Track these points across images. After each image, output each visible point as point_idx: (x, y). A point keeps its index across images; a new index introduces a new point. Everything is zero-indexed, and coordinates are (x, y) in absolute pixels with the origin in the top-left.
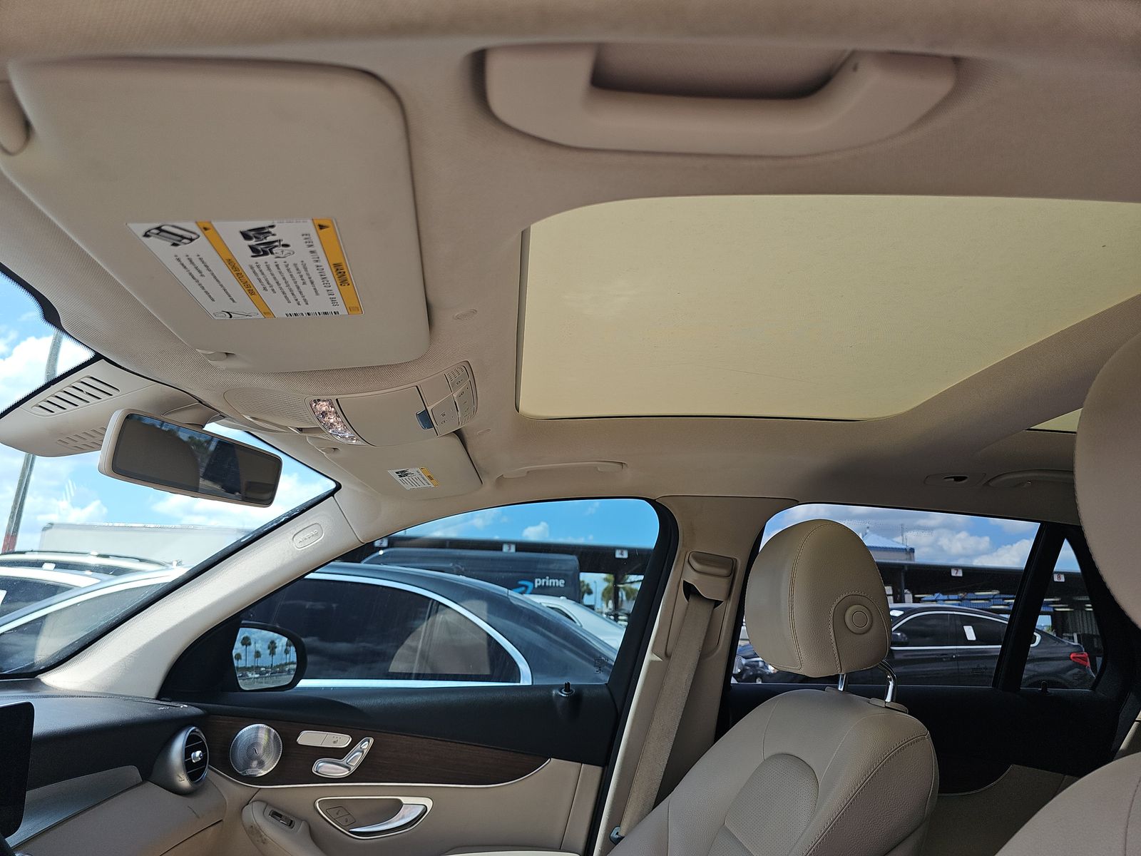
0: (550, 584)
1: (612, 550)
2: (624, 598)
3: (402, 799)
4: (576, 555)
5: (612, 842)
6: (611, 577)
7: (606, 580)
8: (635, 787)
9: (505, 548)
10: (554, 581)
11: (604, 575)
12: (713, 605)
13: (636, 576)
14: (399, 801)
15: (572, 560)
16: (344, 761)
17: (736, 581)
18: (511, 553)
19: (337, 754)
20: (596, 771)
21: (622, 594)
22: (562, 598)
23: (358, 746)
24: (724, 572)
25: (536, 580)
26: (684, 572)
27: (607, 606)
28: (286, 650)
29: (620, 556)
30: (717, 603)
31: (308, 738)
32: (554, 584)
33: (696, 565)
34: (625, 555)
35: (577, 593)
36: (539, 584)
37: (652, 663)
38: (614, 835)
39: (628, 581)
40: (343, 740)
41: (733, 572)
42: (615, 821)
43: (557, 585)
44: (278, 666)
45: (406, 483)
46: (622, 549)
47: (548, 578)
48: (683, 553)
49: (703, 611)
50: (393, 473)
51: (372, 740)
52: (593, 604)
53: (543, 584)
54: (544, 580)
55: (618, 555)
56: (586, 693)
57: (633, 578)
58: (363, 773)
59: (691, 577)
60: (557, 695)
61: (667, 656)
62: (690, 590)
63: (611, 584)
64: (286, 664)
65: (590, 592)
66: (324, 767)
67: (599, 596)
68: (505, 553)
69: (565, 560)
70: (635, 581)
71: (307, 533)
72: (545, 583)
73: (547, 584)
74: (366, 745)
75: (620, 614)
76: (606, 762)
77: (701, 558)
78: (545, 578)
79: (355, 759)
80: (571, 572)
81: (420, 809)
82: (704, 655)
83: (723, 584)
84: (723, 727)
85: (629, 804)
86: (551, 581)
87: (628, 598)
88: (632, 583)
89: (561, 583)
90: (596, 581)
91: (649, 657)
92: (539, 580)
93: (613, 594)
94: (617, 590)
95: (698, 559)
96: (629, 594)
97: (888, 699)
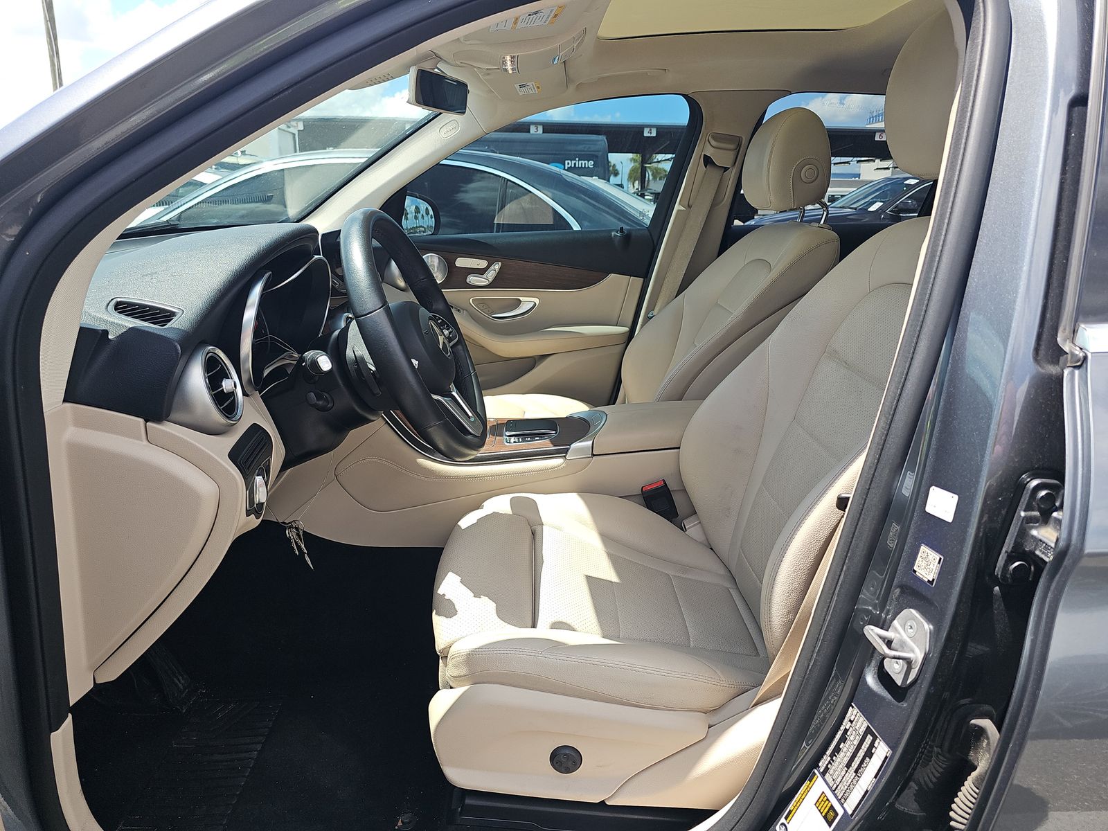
0: (580, 166)
1: (639, 129)
2: (651, 178)
3: (521, 298)
4: (605, 134)
5: (648, 318)
6: (638, 157)
7: (634, 160)
8: (664, 286)
9: (533, 129)
10: (583, 162)
11: (630, 155)
12: (723, 170)
13: (664, 155)
14: (520, 301)
15: (601, 140)
16: (485, 276)
17: (740, 152)
18: (539, 134)
19: (481, 272)
20: (639, 281)
21: (649, 175)
22: (594, 178)
23: (492, 267)
24: (732, 146)
25: (566, 162)
26: (705, 147)
27: (634, 186)
28: (415, 216)
29: (649, 135)
30: (726, 169)
31: (462, 262)
32: (583, 166)
33: (713, 143)
34: (654, 134)
35: (606, 172)
36: (569, 166)
37: (678, 211)
38: (650, 315)
39: (655, 160)
40: (483, 264)
41: (739, 146)
42: (651, 307)
43: (587, 166)
44: (411, 229)
45: (522, 92)
46: (650, 126)
47: (577, 159)
48: (705, 135)
49: (715, 175)
50: (517, 86)
51: (500, 263)
52: (620, 183)
53: (573, 166)
54: (573, 162)
55: (646, 134)
56: (634, 233)
57: (660, 157)
58: (496, 283)
59: (709, 152)
60: (615, 235)
61: (689, 206)
62: (708, 161)
63: (637, 165)
64: (417, 227)
65: (616, 174)
66: (472, 279)
67: (626, 177)
68: (533, 134)
69: (593, 141)
70: (664, 162)
71: (449, 127)
72: (575, 164)
73: (577, 166)
74: (497, 266)
75: (646, 194)
76: (646, 276)
77: (717, 137)
78: (575, 160)
79: (491, 275)
80: (600, 153)
81: (532, 304)
82: (714, 204)
83: (731, 155)
84: (723, 248)
85: (660, 297)
86: (580, 162)
87: (655, 178)
88: (659, 162)
89: (590, 164)
90: (623, 161)
91: (677, 207)
92: (569, 162)
93: (640, 175)
94: (644, 171)
95: (715, 138)
96: (656, 173)
97: (822, 222)
